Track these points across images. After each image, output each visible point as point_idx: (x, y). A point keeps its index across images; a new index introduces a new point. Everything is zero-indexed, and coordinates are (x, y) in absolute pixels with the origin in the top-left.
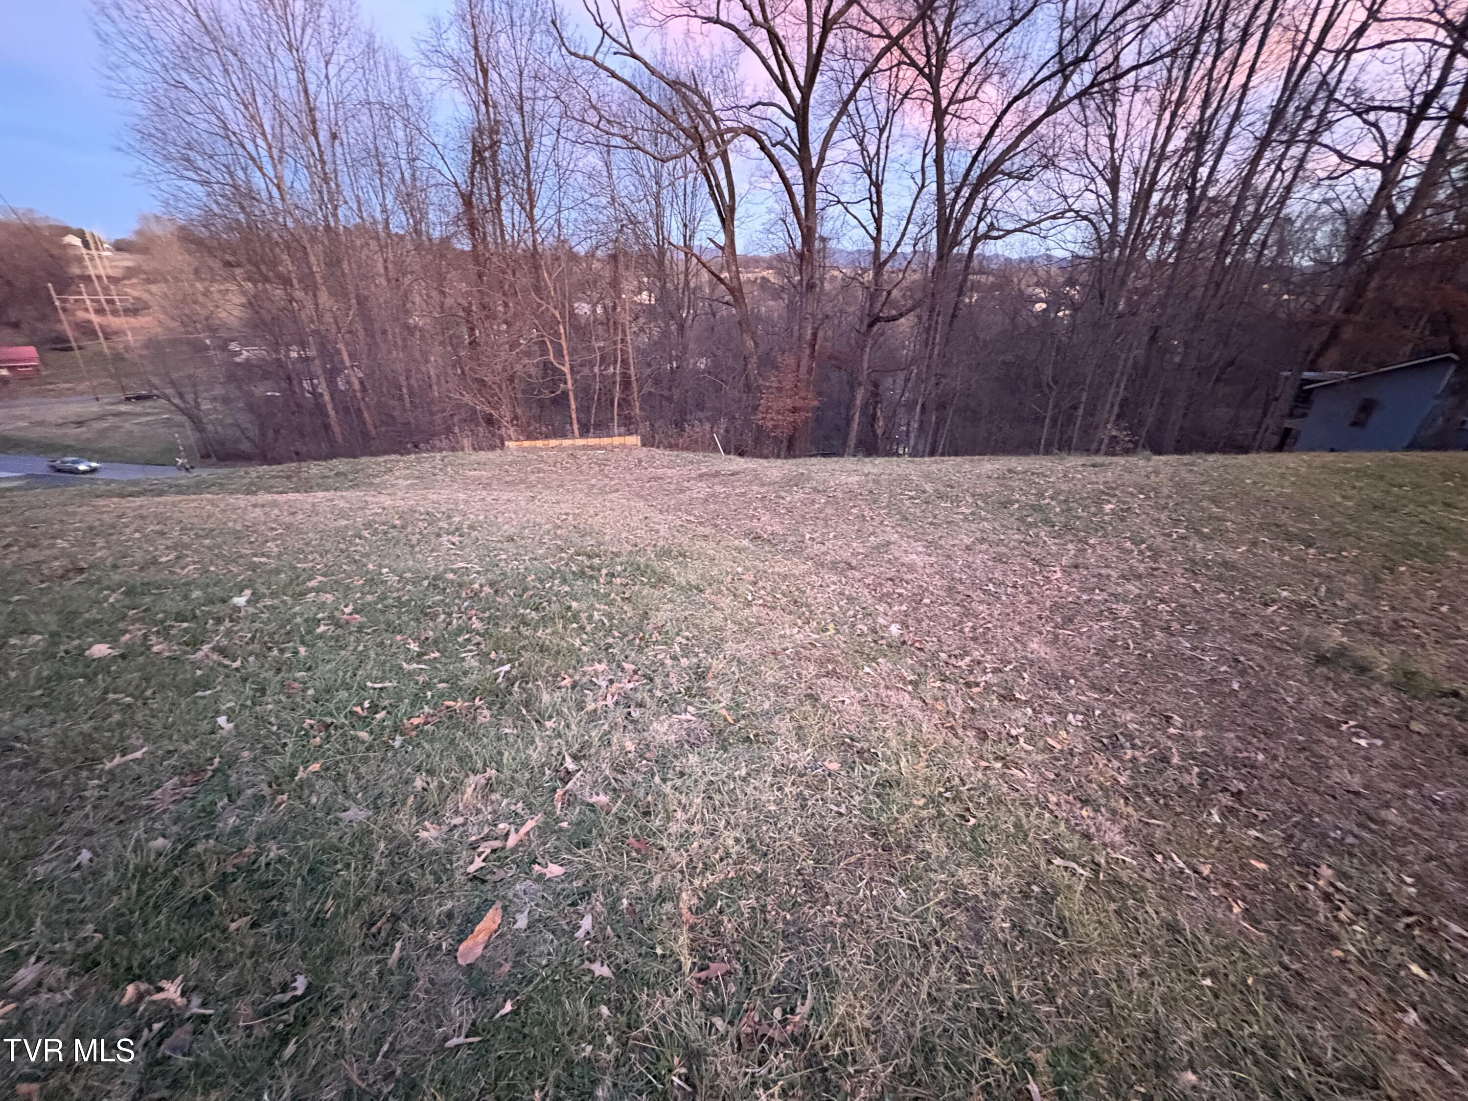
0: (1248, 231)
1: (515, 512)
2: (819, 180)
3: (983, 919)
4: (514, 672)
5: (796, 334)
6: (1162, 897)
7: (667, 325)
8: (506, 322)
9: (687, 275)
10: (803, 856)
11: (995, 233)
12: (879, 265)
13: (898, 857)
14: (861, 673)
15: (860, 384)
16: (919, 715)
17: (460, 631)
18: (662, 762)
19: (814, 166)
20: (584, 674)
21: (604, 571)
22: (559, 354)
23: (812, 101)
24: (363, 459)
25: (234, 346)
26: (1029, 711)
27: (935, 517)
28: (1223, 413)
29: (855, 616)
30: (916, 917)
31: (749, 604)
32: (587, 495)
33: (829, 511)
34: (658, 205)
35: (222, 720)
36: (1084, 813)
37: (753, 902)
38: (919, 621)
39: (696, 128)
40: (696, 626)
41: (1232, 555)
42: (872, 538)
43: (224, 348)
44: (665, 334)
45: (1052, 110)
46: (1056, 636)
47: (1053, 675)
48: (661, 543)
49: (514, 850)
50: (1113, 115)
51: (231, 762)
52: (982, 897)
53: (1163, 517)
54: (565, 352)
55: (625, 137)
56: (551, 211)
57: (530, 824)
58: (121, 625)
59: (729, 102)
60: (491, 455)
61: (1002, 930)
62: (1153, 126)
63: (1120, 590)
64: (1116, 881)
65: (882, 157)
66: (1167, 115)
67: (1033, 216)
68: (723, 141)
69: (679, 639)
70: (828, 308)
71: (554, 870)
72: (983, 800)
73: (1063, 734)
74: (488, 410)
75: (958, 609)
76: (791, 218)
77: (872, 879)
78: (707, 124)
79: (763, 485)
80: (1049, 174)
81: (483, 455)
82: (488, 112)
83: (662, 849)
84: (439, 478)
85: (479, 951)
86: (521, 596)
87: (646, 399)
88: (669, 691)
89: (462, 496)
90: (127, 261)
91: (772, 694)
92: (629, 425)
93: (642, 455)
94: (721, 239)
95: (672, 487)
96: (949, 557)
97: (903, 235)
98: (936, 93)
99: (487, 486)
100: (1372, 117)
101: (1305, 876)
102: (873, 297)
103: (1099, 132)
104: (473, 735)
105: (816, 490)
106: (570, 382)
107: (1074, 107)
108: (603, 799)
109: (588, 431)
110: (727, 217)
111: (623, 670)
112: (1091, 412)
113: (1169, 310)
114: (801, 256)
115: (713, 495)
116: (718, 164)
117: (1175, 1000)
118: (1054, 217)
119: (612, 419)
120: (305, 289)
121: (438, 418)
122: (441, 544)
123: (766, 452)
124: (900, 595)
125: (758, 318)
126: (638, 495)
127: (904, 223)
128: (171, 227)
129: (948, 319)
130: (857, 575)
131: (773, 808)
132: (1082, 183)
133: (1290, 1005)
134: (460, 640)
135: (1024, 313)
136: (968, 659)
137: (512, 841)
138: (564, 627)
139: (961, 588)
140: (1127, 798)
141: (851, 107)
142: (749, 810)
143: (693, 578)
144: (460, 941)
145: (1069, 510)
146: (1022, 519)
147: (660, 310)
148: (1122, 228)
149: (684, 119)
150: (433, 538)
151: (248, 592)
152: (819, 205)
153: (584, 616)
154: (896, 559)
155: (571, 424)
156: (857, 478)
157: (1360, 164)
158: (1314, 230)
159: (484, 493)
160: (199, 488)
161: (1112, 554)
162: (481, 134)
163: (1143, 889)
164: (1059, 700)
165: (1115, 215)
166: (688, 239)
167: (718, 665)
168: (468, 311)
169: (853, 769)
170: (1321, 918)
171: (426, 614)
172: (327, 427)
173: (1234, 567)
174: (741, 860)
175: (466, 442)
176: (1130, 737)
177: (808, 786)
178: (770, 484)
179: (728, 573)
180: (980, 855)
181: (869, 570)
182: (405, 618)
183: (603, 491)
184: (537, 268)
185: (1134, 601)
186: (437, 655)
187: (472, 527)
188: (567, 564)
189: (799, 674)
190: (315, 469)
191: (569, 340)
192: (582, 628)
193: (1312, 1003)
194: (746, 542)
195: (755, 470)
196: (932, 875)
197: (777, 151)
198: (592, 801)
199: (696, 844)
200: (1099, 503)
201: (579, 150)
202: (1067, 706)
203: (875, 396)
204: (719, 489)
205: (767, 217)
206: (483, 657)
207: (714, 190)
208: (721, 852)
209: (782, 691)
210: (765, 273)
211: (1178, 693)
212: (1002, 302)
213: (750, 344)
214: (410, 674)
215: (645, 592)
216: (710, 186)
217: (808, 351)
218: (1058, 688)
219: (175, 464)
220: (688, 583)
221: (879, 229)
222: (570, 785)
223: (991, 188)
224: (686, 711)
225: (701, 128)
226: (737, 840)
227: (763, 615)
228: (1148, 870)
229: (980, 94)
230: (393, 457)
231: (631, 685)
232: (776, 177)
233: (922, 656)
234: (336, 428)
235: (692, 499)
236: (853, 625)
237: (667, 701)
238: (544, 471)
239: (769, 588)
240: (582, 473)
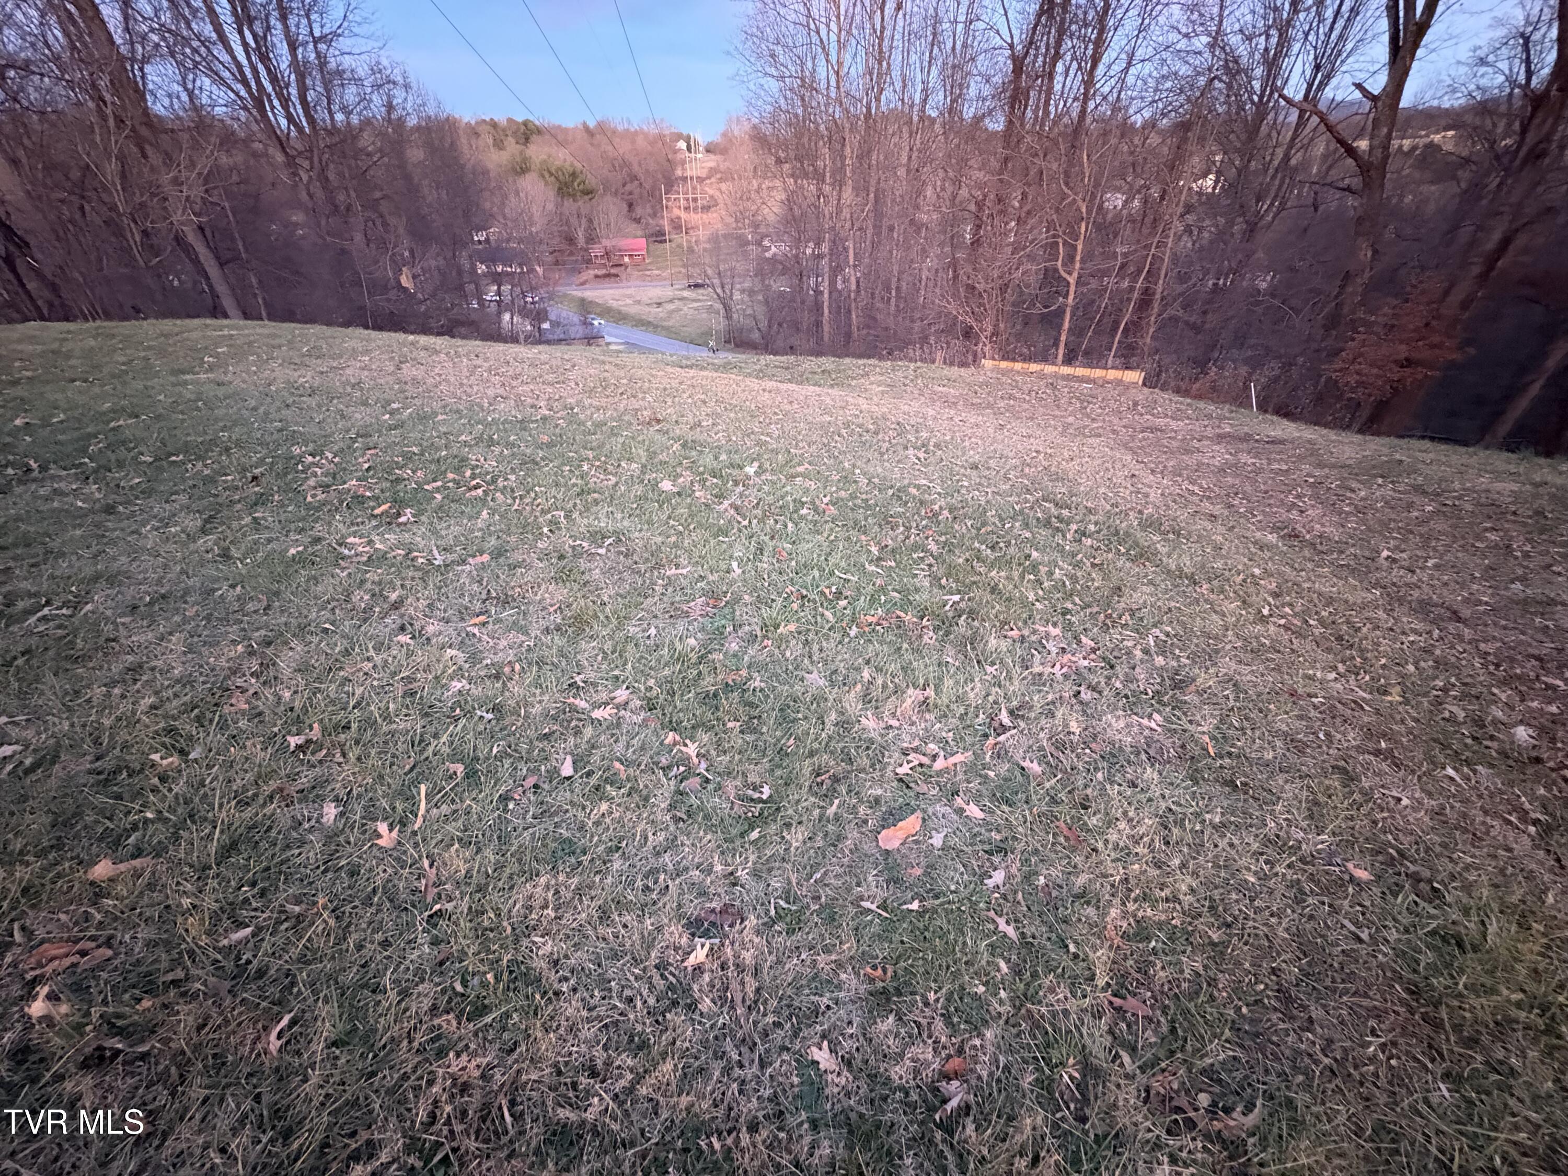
1: (982, 439)
4: (963, 605)
5: (1464, 240)
7: (1231, 223)
8: (1017, 218)
9: (1291, 146)
10: (1284, 957)
14: (1438, 774)
17: (916, 547)
18: (1110, 760)
20: (1034, 632)
21: (1073, 527)
22: (1070, 258)
24: (847, 360)
25: (766, 243)
29: (1444, 690)
31: (1263, 620)
32: (1062, 434)
33: (1440, 525)
34: (1283, 39)
35: (735, 565)
37: (1198, 966)
40: (1183, 624)
43: (759, 243)
48: (1149, 511)
49: (939, 773)
51: (737, 600)
54: (1078, 258)
56: (1117, 68)
57: (958, 758)
58: (679, 470)
60: (963, 371)
69: (1156, 631)
71: (974, 811)
74: (970, 321)
77: (1394, 1044)
79: (1321, 465)
81: (955, 371)
83: (1096, 851)
84: (909, 389)
85: (896, 844)
86: (979, 529)
87: (1166, 325)
88: (1133, 686)
89: (931, 412)
90: (711, 161)
91: (1278, 743)
92: (1130, 357)
93: (1140, 397)
94: (1380, 84)
95: (1175, 444)
99: (955, 405)
104: (917, 651)
105: (1418, 490)
106: (1071, 297)
108: (1035, 768)
109: (1076, 359)
110: (1406, 42)
111: (1079, 642)
114: (1537, 101)
115: (1235, 465)
119: (1111, 347)
120: (832, 185)
121: (917, 326)
122: (907, 457)
125: (1395, 213)
126: (1125, 446)
128: (747, 126)
130: (1467, 633)
131: (1252, 879)
134: (915, 556)
137: (939, 764)
138: (1020, 576)
143: (1186, 564)
144: (883, 827)
147: (1226, 201)
150: (900, 448)
151: (756, 464)
153: (1043, 569)
155: (1058, 348)
159: (952, 412)
160: (726, 367)
167: (1205, 680)
168: (980, 204)
169: (1394, 893)
171: (888, 523)
172: (819, 324)
174: (1194, 913)
175: (939, 355)
177: (1311, 878)
178: (1333, 466)
179: (1238, 571)
181: (1493, 632)
182: (870, 520)
183: (1080, 431)
184: (1076, 147)
186: (893, 564)
187: (937, 446)
188: (1032, 508)
189: (1327, 734)
190: (810, 363)
191: (1087, 242)
192: (1040, 582)
194: (1272, 538)
195: (1311, 442)
198: (1024, 764)
199: (1137, 867)
204: (1245, 458)
206: (935, 580)
208: (1168, 891)
209: (1298, 747)
210: (1437, 137)
213: (1365, 254)
214: (872, 574)
215: (1119, 564)
219: (707, 345)
220: (1180, 570)
222: (1002, 738)
224: (1150, 716)
226: (1193, 890)
227: (1284, 640)
230: (872, 361)
231: (1086, 663)
234: (826, 328)
235: (1200, 464)
236: (1438, 703)
237: (1126, 697)
238: (1015, 399)
239: (1298, 608)
240: (1058, 407)
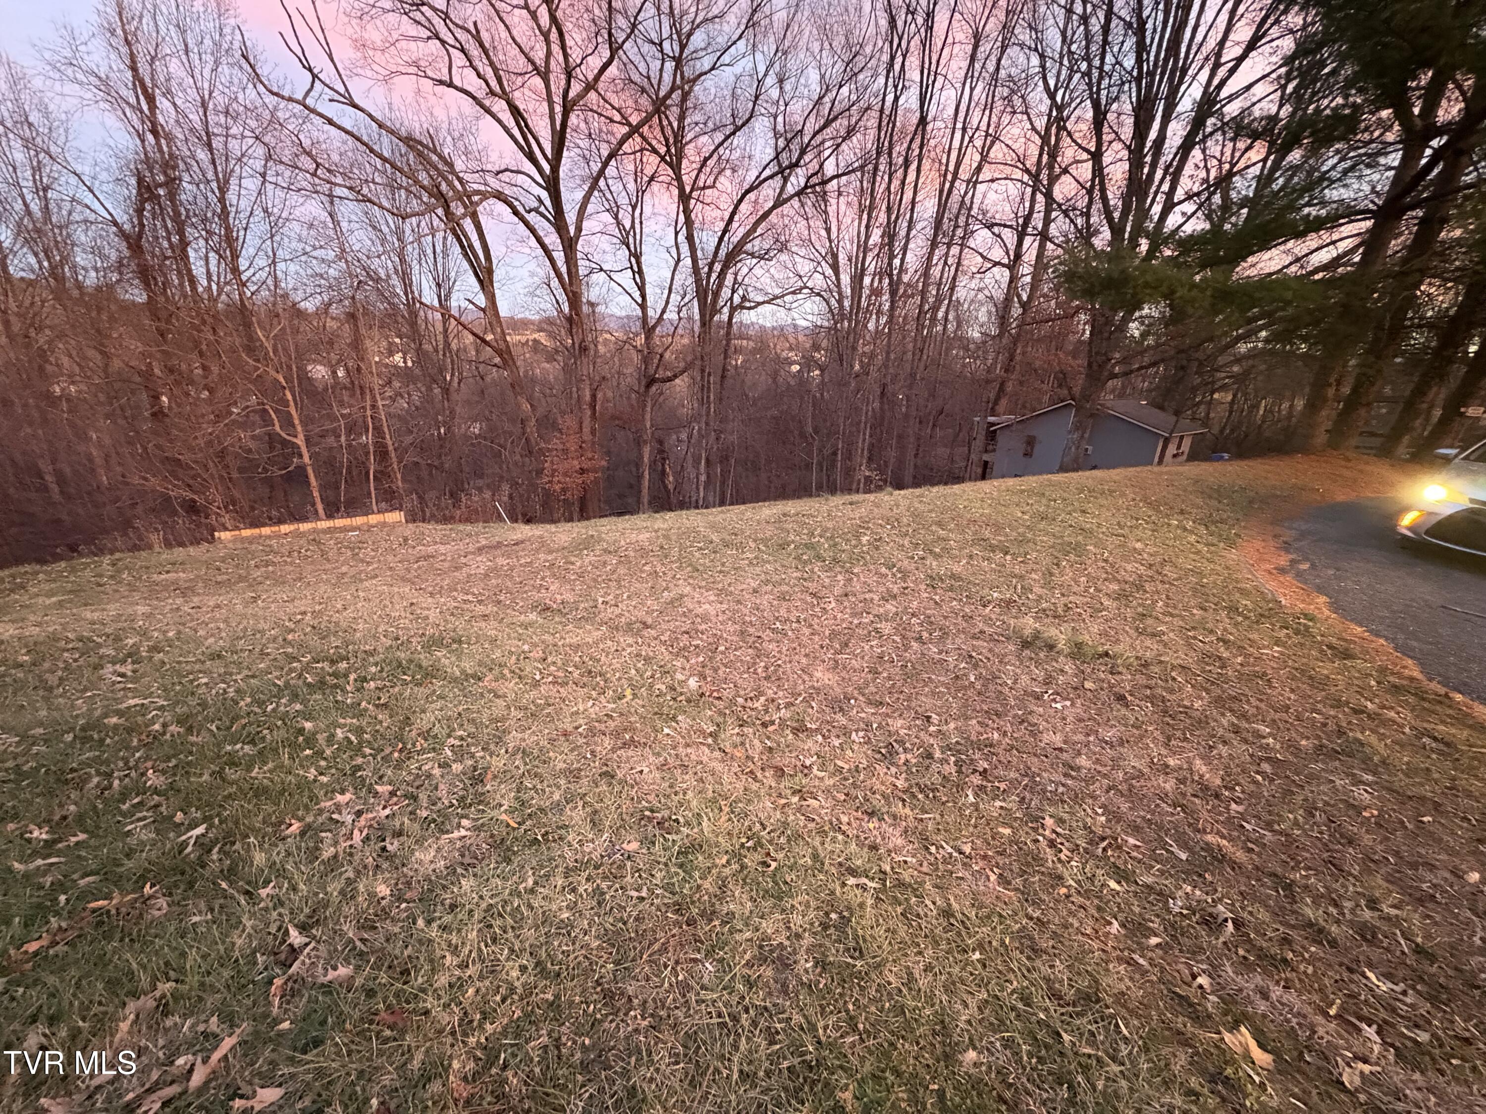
0: (935, 308)
1: (226, 621)
2: (579, 247)
3: (787, 966)
4: (212, 834)
5: (575, 395)
6: (937, 887)
7: (429, 388)
8: (206, 387)
9: (446, 337)
10: (601, 962)
11: (747, 304)
12: (649, 331)
13: (703, 928)
14: (660, 736)
15: (645, 442)
16: (718, 766)
17: (124, 795)
18: (427, 899)
19: (572, 232)
20: (321, 811)
21: (352, 677)
23: (562, 174)
26: (820, 738)
27: (723, 565)
28: (942, 451)
29: (652, 677)
30: (724, 989)
31: (536, 684)
32: (334, 586)
33: (622, 571)
34: (402, 260)
36: (871, 825)
37: (544, 1039)
38: (716, 670)
39: (438, 187)
40: (472, 721)
41: (957, 569)
42: (666, 593)
44: (428, 398)
45: (779, 202)
46: (836, 662)
47: (836, 700)
48: (430, 631)
49: (201, 1090)
50: (826, 212)
52: (787, 943)
53: (906, 543)
54: (297, 422)
55: (351, 188)
56: (261, 262)
57: (229, 1043)
59: (474, 165)
60: (193, 551)
61: (806, 971)
62: (856, 223)
63: (881, 610)
64: (901, 884)
65: (638, 231)
66: (865, 216)
67: (777, 291)
68: (471, 203)
69: (452, 741)
70: (605, 371)
71: (267, 1097)
72: (783, 840)
73: (849, 753)
74: (188, 495)
75: (750, 651)
76: (555, 283)
77: (677, 962)
78: (450, 184)
79: (550, 552)
80: (784, 257)
81: (179, 553)
82: (158, 143)
83: (427, 1013)
84: (107, 588)
86: (228, 728)
87: (413, 468)
88: (437, 807)
89: (142, 609)
91: (562, 782)
92: (391, 500)
93: (407, 533)
94: (481, 301)
95: (446, 565)
96: (739, 602)
97: (667, 302)
98: (679, 178)
99: (186, 592)
100: (996, 230)
101: (1035, 829)
102: (646, 360)
103: (817, 224)
104: (137, 941)
105: (606, 551)
106: (306, 456)
107: (795, 202)
108: (343, 971)
109: (338, 510)
110: (485, 278)
111: (376, 794)
112: (849, 456)
113: (891, 371)
114: (570, 320)
115: (495, 569)
116: (468, 225)
117: (954, 983)
118: (794, 293)
119: (370, 494)
121: (108, 510)
122: (101, 678)
123: (556, 516)
124: (697, 647)
125: (533, 380)
126: (403, 579)
127: (666, 292)
129: (718, 379)
130: (653, 633)
131: (565, 915)
132: (812, 265)
133: (1037, 951)
134: (125, 807)
135: (782, 373)
136: (762, 699)
137: (198, 1079)
138: (291, 758)
139: (751, 630)
140: (904, 801)
141: (602, 183)
142: (537, 927)
143: (468, 666)
145: (835, 545)
146: (798, 558)
147: (417, 371)
148: (847, 304)
149: (423, 177)
150: (87, 671)
152: (582, 271)
153: (321, 738)
154: (690, 611)
155: (313, 504)
156: (648, 535)
157: (996, 264)
158: (977, 311)
159: (179, 601)
161: (872, 580)
162: (151, 169)
163: (922, 884)
164: (843, 721)
165: (840, 293)
166: (444, 301)
167: (498, 763)
168: (148, 374)
169: (654, 843)
170: (1050, 864)
171: (66, 783)
173: (960, 579)
174: (529, 990)
175: (154, 538)
176: (901, 742)
177: (605, 878)
178: (558, 551)
179: (511, 653)
180: (781, 899)
181: (664, 626)
182: (25, 795)
183: (355, 580)
184: (248, 325)
185: (893, 619)
186: (81, 837)
187: (154, 649)
188: (300, 676)
189: (593, 752)
191: (300, 408)
192: (320, 754)
193: (1051, 943)
194: (533, 616)
195: (541, 537)
196: (738, 937)
197: (532, 218)
198: (322, 980)
199: (471, 991)
200: (858, 537)
201: (294, 198)
202: (850, 726)
203: (662, 453)
204: (501, 561)
205: (530, 281)
206: (163, 824)
207: (467, 251)
208: (503, 991)
209: (574, 775)
210: (536, 336)
211: (933, 693)
212: (763, 365)
213: (526, 407)
214: (29, 876)
215: (407, 693)
216: (462, 246)
217: (589, 413)
218: (841, 710)
220: (463, 672)
221: (643, 296)
222: (295, 968)
223: (739, 265)
224: (459, 826)
225: (444, 187)
226: (523, 969)
227: (553, 693)
228: (925, 864)
229: (718, 185)
231: (387, 811)
232: (533, 242)
233: (720, 704)
235: (469, 576)
236: (651, 686)
237: (434, 821)
238: (274, 564)
239: (559, 663)
240: (328, 560)
